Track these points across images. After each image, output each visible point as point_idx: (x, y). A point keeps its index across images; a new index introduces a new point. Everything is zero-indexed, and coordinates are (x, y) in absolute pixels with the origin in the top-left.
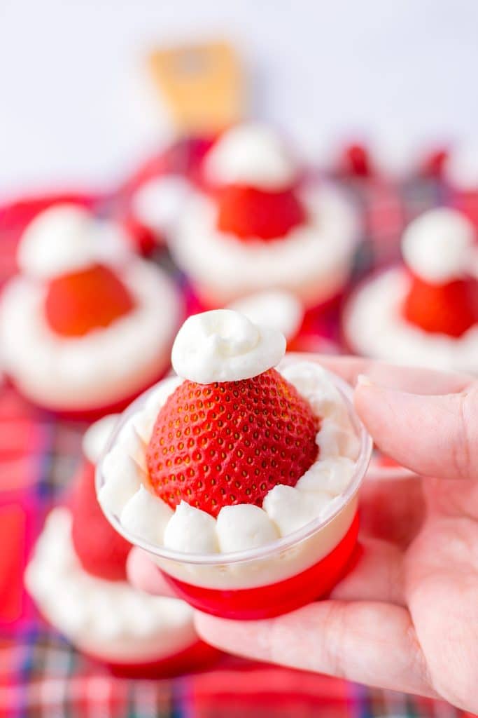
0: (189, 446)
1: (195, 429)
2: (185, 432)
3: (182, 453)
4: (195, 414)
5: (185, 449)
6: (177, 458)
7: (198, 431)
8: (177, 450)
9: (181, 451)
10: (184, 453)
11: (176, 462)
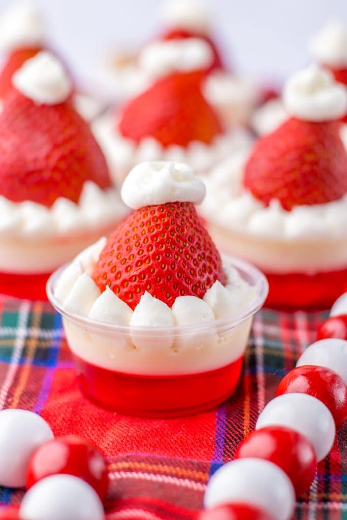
0: (148, 250)
1: (152, 237)
2: (144, 242)
3: (142, 257)
4: (152, 228)
5: (145, 253)
6: (138, 262)
7: (155, 239)
8: (138, 256)
9: (141, 256)
10: (145, 256)
11: (137, 265)
